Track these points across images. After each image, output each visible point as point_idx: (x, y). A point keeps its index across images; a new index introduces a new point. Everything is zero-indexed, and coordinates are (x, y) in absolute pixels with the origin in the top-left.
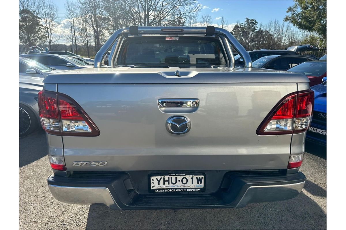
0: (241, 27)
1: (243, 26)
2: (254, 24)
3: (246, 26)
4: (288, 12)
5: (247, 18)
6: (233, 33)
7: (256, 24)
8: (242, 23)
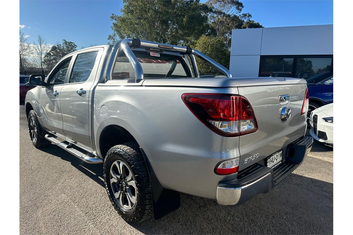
0: (59, 49)
1: (62, 48)
2: (73, 47)
3: (65, 48)
4: (109, 39)
5: (65, 40)
6: (52, 54)
7: (75, 47)
8: (60, 45)
